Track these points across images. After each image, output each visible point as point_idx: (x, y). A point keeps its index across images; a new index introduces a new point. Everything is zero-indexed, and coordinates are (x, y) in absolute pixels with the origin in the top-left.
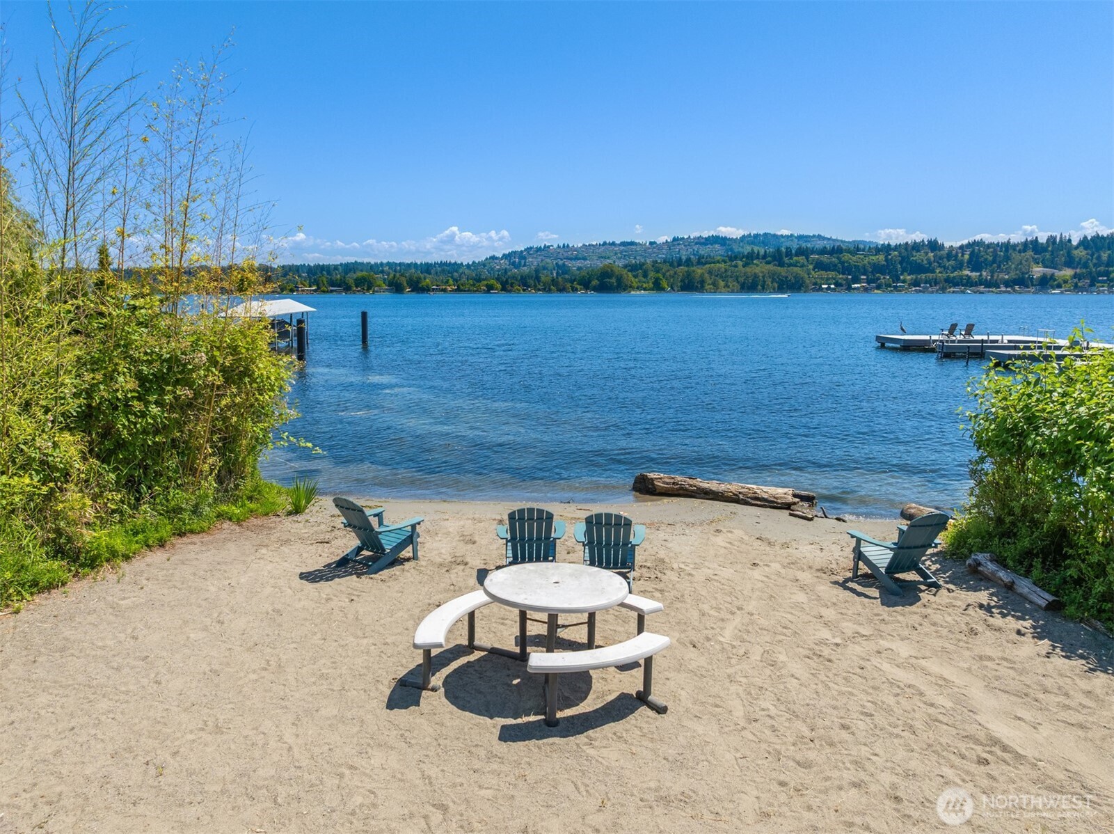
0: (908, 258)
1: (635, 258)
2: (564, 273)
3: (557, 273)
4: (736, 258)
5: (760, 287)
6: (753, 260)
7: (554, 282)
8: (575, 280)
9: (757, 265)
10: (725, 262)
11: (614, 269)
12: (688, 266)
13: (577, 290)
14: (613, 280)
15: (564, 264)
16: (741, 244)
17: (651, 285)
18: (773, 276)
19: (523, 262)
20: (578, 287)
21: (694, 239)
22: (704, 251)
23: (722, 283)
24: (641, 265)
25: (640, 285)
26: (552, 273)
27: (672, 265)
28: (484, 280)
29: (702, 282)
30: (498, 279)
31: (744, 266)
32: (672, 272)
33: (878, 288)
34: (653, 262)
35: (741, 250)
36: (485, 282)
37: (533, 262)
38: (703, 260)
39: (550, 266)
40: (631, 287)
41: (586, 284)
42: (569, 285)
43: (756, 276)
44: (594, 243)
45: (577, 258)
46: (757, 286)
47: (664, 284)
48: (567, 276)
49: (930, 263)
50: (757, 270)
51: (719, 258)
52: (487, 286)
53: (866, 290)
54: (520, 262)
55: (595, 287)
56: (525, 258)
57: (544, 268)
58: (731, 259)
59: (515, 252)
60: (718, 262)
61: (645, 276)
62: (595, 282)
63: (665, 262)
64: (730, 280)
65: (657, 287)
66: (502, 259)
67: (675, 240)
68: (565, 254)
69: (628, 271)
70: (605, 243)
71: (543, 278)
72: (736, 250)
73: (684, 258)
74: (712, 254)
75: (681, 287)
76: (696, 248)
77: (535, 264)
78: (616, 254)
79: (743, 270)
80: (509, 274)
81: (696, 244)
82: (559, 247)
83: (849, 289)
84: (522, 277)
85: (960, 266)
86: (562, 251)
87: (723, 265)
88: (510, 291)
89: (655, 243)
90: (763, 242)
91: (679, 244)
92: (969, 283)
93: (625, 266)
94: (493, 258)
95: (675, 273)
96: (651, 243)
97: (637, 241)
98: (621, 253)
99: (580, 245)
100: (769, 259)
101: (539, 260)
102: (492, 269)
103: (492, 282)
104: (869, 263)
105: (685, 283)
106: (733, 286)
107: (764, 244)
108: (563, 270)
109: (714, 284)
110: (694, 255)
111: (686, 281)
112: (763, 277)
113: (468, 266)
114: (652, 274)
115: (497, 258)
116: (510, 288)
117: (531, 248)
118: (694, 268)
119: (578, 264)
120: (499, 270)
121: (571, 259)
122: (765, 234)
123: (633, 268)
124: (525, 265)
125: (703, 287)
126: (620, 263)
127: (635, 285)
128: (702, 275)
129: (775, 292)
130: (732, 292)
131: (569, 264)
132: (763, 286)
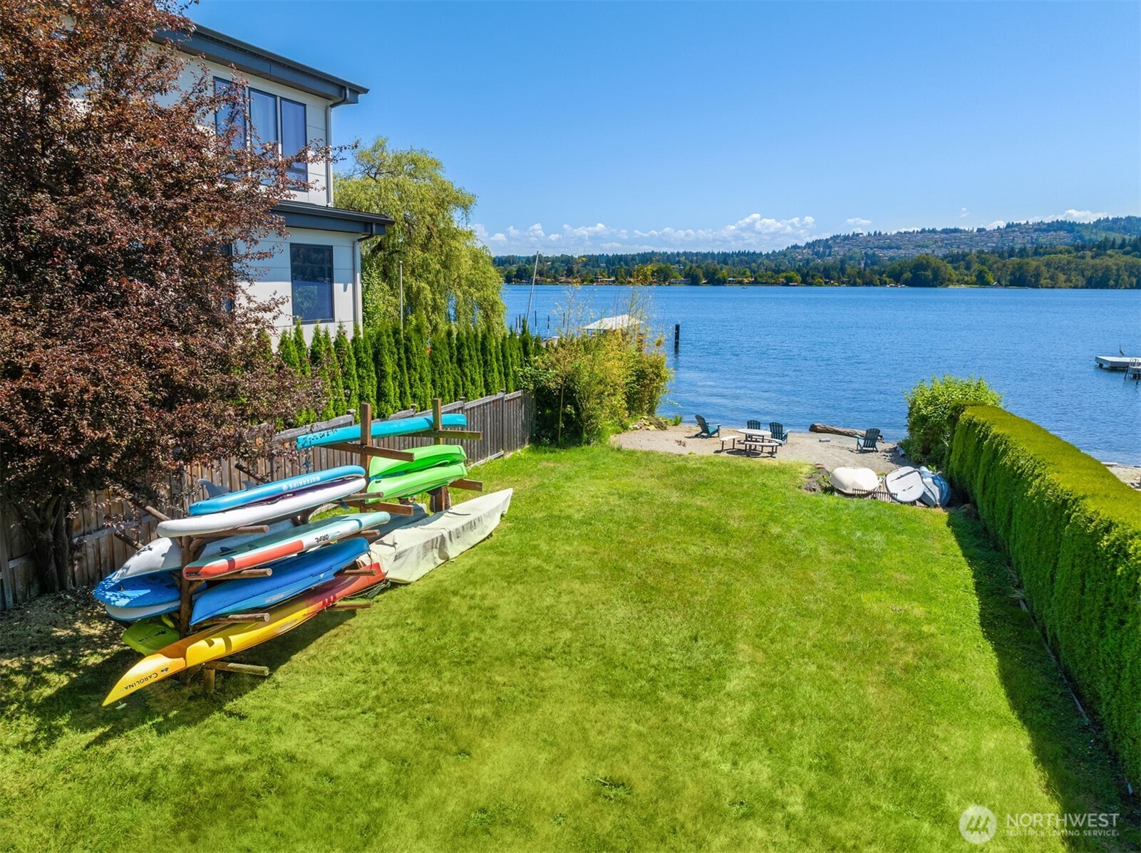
1: (958, 247)
2: (873, 264)
3: (865, 264)
4: (1083, 248)
5: (1112, 282)
6: (1105, 250)
7: (860, 274)
8: (884, 272)
9: (1111, 256)
10: (1069, 252)
11: (931, 260)
12: (1022, 256)
13: (885, 283)
14: (929, 273)
15: (874, 254)
16: (1094, 231)
17: (974, 278)
18: (1131, 269)
19: (828, 251)
20: (888, 280)
21: (1034, 225)
22: (1044, 239)
23: (1062, 277)
24: (964, 255)
25: (961, 278)
26: (860, 264)
27: (1001, 256)
28: (783, 271)
29: (1038, 275)
30: (798, 271)
31: (1093, 258)
32: (1000, 265)
34: (978, 252)
35: (1093, 237)
36: (785, 274)
37: (839, 251)
38: (1041, 251)
39: (858, 256)
40: (949, 280)
41: (897, 277)
42: (876, 277)
43: (1108, 268)
44: (911, 230)
45: (890, 248)
46: (1109, 280)
47: (990, 277)
48: (876, 267)
50: (1110, 262)
51: (1061, 247)
52: (786, 278)
54: (824, 252)
55: (907, 280)
56: (830, 247)
57: (851, 258)
58: (1078, 249)
59: (820, 241)
60: (1061, 252)
61: (968, 268)
62: (907, 275)
63: (993, 252)
64: (1073, 273)
65: (981, 281)
66: (805, 248)
67: (1008, 226)
68: (876, 243)
69: (948, 262)
70: (923, 231)
71: (849, 270)
72: (1087, 238)
73: (1017, 247)
74: (1055, 242)
75: (1010, 281)
76: (1035, 236)
77: (841, 253)
78: (936, 242)
79: (1091, 262)
80: (811, 264)
81: (1036, 230)
82: (869, 235)
84: (825, 268)
86: (872, 240)
87: (1066, 256)
88: (811, 284)
89: (983, 230)
90: (1124, 228)
91: (1014, 231)
93: (945, 257)
94: (795, 247)
95: (1004, 265)
96: (979, 230)
97: (961, 228)
98: (942, 241)
99: (894, 232)
100: (1128, 248)
101: (847, 248)
102: (794, 259)
103: (792, 274)
105: (1015, 277)
106: (1077, 280)
107: (1126, 229)
108: (872, 260)
109: (1052, 278)
110: (1032, 243)
111: (1018, 275)
112: (1118, 270)
113: (767, 255)
114: (976, 266)
115: (799, 247)
116: (810, 280)
117: (838, 236)
118: (1029, 260)
119: (891, 253)
120: (800, 261)
121: (882, 248)
122: (1129, 218)
123: (953, 259)
124: (829, 255)
125: (1037, 281)
126: (940, 253)
127: (954, 277)
128: (1037, 267)
129: (1132, 287)
130: (1076, 287)
131: (880, 253)
132: (1116, 282)
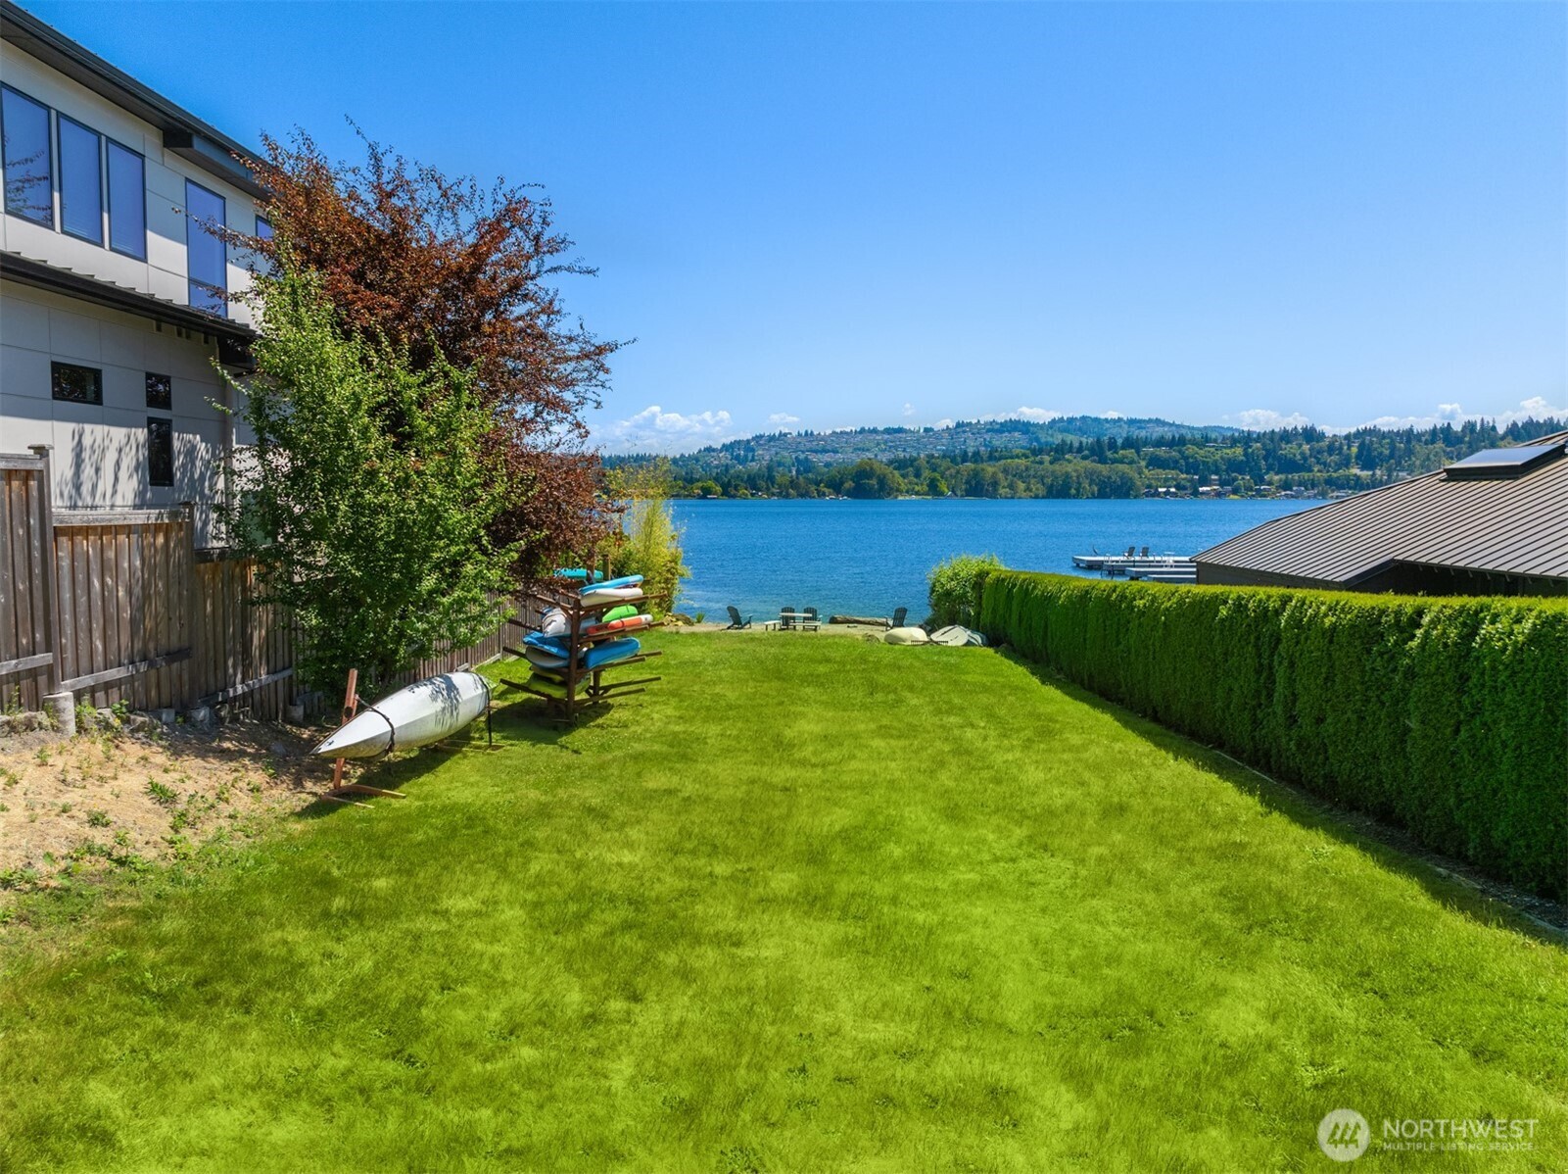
0: (1274, 451)
1: (904, 451)
2: (807, 471)
3: (798, 471)
4: (1040, 451)
5: (1073, 491)
6: (1063, 454)
7: (793, 484)
8: (821, 481)
9: (1069, 461)
10: (1027, 457)
11: (875, 467)
12: (976, 462)
13: (824, 494)
14: (874, 482)
15: (806, 458)
16: (1050, 432)
17: (926, 488)
18: (1091, 475)
19: (750, 455)
20: (826, 490)
21: (986, 424)
22: (998, 441)
23: (1022, 486)
24: (912, 461)
25: (910, 487)
26: (790, 471)
27: (953, 460)
28: (698, 480)
29: (995, 484)
30: (716, 479)
31: (1051, 463)
32: (953, 471)
33: (1235, 491)
34: (928, 456)
35: (1050, 439)
36: (700, 484)
37: (765, 456)
38: (996, 454)
39: (788, 461)
40: (898, 490)
41: (836, 486)
42: (813, 488)
43: (1067, 475)
44: (848, 430)
45: (826, 451)
46: (1070, 489)
47: (943, 486)
48: (810, 475)
49: (1305, 459)
50: (1069, 468)
51: (1018, 451)
52: (702, 488)
53: (1219, 495)
54: (746, 456)
55: (849, 490)
56: (753, 450)
57: (779, 464)
58: (1035, 452)
59: (739, 442)
60: (1017, 457)
61: (918, 475)
62: (849, 485)
63: (944, 457)
64: (1033, 481)
65: (933, 489)
66: (721, 451)
67: (958, 425)
68: (808, 445)
69: (895, 469)
70: (863, 431)
71: (778, 478)
72: (1043, 440)
73: (971, 451)
74: (1010, 446)
75: (966, 490)
76: (987, 437)
77: (767, 458)
78: (878, 444)
79: (1051, 468)
80: (732, 471)
81: (988, 431)
82: (799, 435)
83: (1196, 493)
84: (749, 476)
85: (1346, 463)
86: (804, 441)
87: (1023, 461)
88: (734, 497)
89: (931, 430)
90: (1080, 429)
91: (964, 432)
92: (1358, 485)
93: (890, 462)
94: (709, 449)
95: (958, 472)
96: (926, 430)
97: (906, 427)
98: (886, 442)
99: (829, 432)
100: (1086, 452)
101: (773, 452)
102: (708, 465)
103: (710, 483)
104: (1222, 458)
105: (971, 486)
106: (1037, 489)
107: (1081, 431)
108: (805, 466)
109: (1011, 486)
110: (985, 446)
111: (973, 483)
112: (1078, 477)
113: (675, 461)
114: (926, 473)
115: (714, 450)
116: (733, 492)
117: (761, 437)
118: (984, 465)
119: (827, 457)
120: (717, 467)
121: (816, 452)
122: (1084, 418)
123: (901, 465)
124: (753, 460)
125: (995, 490)
126: (884, 457)
127: (903, 487)
128: (994, 474)
129: (1094, 497)
130: (1036, 497)
131: (814, 458)
132: (1078, 490)
